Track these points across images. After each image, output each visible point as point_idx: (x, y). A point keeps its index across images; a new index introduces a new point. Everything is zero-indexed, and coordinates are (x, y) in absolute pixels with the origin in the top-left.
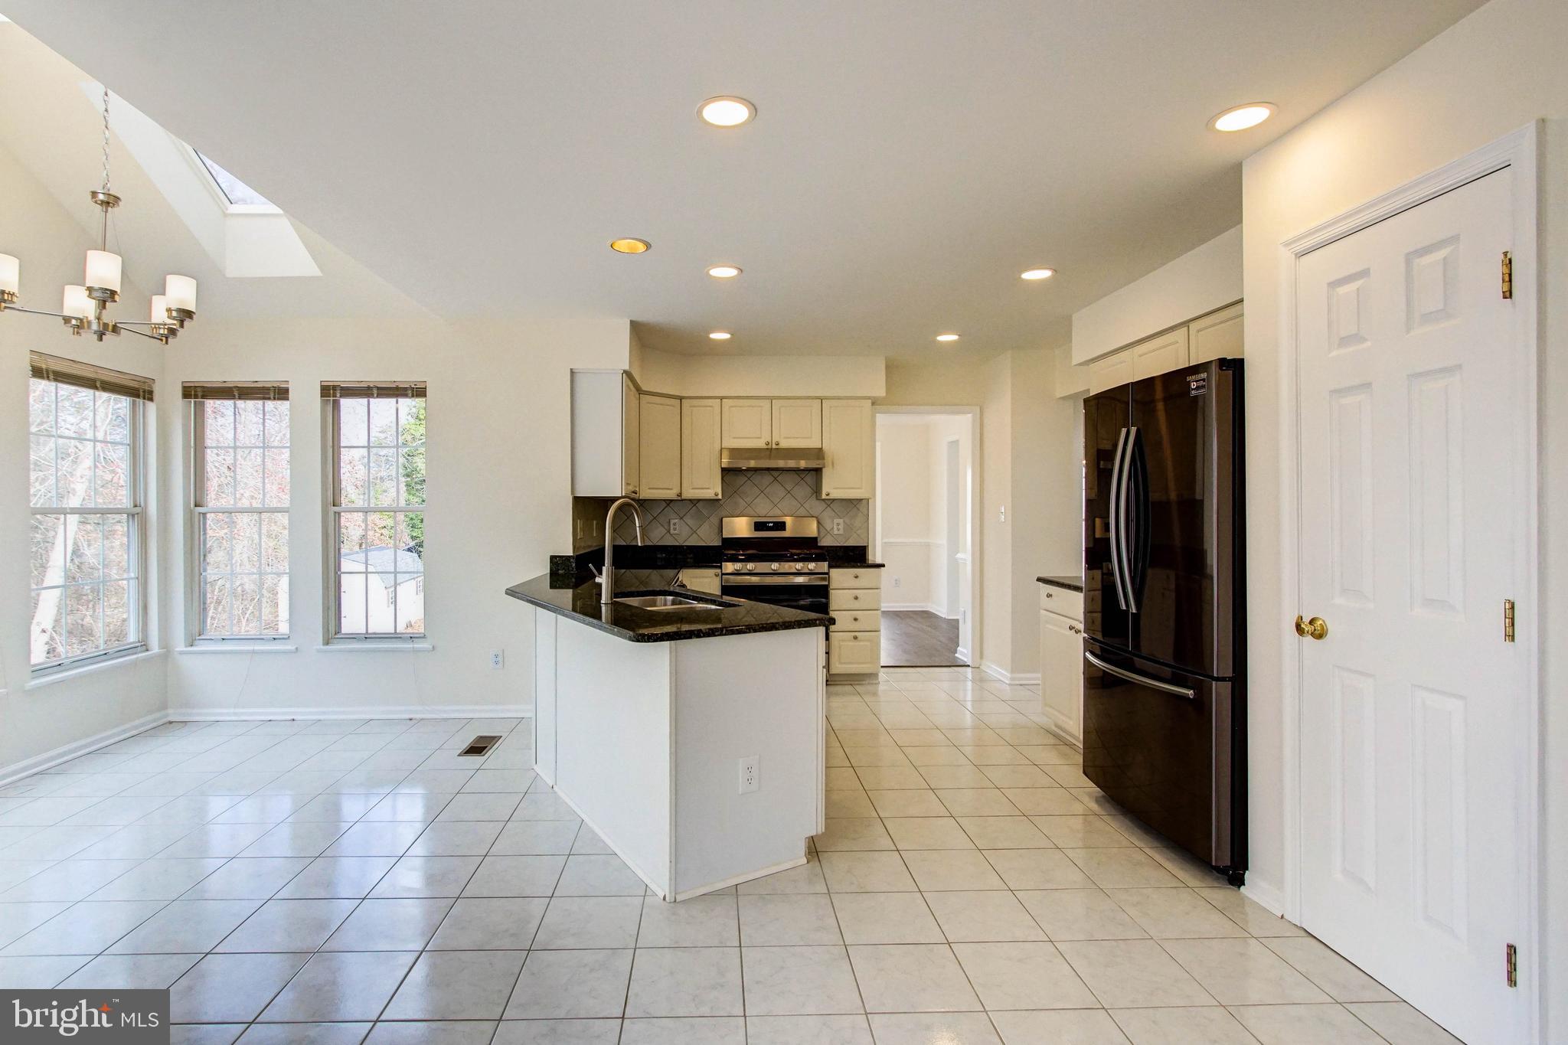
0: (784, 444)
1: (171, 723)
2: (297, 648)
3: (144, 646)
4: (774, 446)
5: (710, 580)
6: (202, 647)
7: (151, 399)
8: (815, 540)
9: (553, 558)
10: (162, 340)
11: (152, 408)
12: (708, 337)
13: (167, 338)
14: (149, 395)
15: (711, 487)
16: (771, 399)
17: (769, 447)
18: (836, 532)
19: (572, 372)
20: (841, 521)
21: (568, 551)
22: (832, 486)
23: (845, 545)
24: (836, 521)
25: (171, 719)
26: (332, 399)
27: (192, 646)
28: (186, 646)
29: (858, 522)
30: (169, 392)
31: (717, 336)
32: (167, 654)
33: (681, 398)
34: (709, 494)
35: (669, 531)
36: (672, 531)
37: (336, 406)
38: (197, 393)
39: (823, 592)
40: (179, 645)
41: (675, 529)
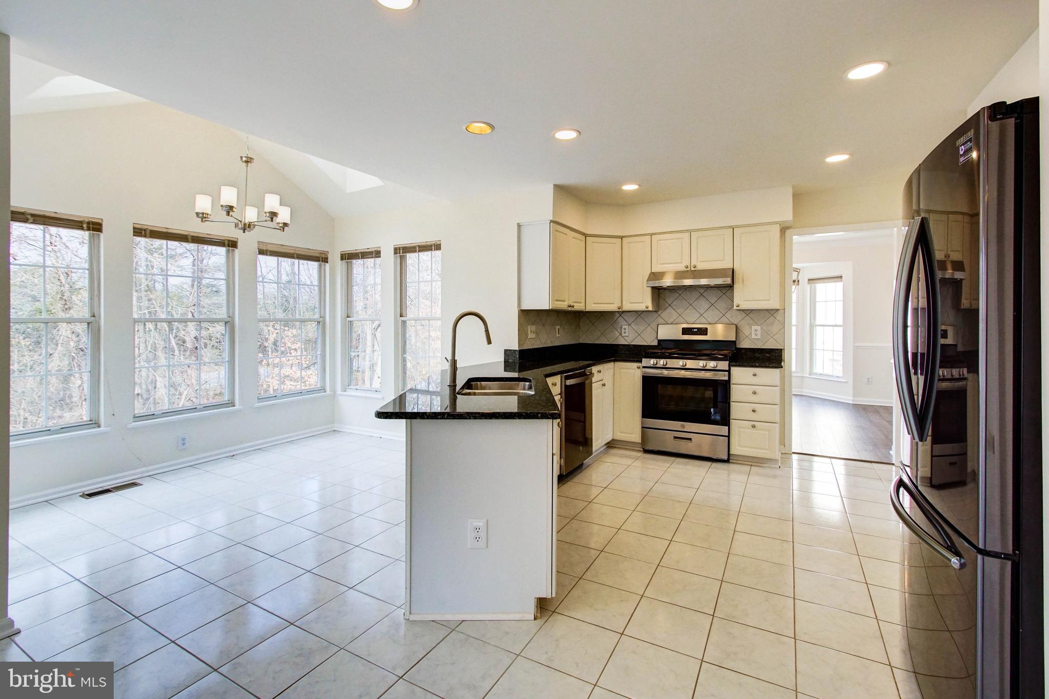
0: (700, 266)
1: (334, 431)
2: (383, 398)
3: (323, 389)
4: (692, 269)
5: (633, 371)
6: (349, 392)
7: (327, 262)
8: (734, 342)
9: (506, 351)
10: (280, 229)
11: (327, 265)
12: (621, 190)
13: (283, 229)
14: (326, 260)
15: (645, 302)
16: (690, 231)
17: (689, 269)
18: (753, 336)
19: (519, 226)
20: (758, 328)
21: (516, 347)
22: (743, 298)
23: (762, 347)
24: (754, 327)
25: (335, 429)
26: (398, 255)
27: (345, 391)
28: (342, 392)
29: (775, 328)
30: (334, 257)
31: (630, 187)
32: (334, 395)
33: (622, 238)
34: (641, 307)
35: (621, 334)
36: (623, 335)
37: (403, 259)
38: (348, 257)
39: (725, 386)
40: (339, 392)
41: (625, 333)
